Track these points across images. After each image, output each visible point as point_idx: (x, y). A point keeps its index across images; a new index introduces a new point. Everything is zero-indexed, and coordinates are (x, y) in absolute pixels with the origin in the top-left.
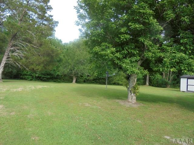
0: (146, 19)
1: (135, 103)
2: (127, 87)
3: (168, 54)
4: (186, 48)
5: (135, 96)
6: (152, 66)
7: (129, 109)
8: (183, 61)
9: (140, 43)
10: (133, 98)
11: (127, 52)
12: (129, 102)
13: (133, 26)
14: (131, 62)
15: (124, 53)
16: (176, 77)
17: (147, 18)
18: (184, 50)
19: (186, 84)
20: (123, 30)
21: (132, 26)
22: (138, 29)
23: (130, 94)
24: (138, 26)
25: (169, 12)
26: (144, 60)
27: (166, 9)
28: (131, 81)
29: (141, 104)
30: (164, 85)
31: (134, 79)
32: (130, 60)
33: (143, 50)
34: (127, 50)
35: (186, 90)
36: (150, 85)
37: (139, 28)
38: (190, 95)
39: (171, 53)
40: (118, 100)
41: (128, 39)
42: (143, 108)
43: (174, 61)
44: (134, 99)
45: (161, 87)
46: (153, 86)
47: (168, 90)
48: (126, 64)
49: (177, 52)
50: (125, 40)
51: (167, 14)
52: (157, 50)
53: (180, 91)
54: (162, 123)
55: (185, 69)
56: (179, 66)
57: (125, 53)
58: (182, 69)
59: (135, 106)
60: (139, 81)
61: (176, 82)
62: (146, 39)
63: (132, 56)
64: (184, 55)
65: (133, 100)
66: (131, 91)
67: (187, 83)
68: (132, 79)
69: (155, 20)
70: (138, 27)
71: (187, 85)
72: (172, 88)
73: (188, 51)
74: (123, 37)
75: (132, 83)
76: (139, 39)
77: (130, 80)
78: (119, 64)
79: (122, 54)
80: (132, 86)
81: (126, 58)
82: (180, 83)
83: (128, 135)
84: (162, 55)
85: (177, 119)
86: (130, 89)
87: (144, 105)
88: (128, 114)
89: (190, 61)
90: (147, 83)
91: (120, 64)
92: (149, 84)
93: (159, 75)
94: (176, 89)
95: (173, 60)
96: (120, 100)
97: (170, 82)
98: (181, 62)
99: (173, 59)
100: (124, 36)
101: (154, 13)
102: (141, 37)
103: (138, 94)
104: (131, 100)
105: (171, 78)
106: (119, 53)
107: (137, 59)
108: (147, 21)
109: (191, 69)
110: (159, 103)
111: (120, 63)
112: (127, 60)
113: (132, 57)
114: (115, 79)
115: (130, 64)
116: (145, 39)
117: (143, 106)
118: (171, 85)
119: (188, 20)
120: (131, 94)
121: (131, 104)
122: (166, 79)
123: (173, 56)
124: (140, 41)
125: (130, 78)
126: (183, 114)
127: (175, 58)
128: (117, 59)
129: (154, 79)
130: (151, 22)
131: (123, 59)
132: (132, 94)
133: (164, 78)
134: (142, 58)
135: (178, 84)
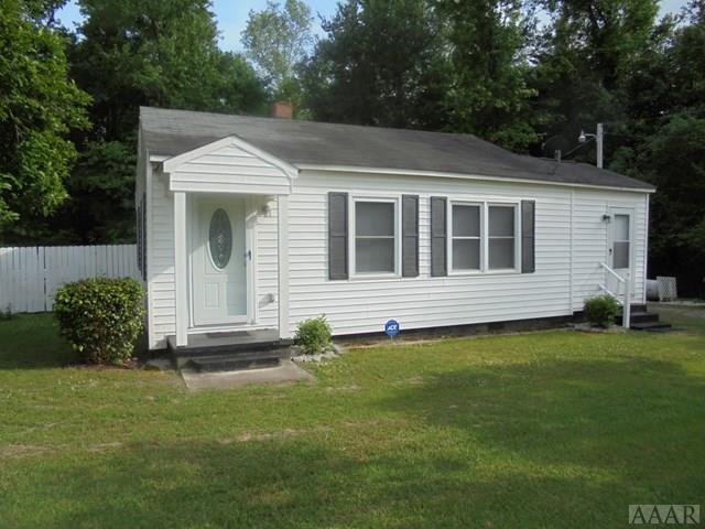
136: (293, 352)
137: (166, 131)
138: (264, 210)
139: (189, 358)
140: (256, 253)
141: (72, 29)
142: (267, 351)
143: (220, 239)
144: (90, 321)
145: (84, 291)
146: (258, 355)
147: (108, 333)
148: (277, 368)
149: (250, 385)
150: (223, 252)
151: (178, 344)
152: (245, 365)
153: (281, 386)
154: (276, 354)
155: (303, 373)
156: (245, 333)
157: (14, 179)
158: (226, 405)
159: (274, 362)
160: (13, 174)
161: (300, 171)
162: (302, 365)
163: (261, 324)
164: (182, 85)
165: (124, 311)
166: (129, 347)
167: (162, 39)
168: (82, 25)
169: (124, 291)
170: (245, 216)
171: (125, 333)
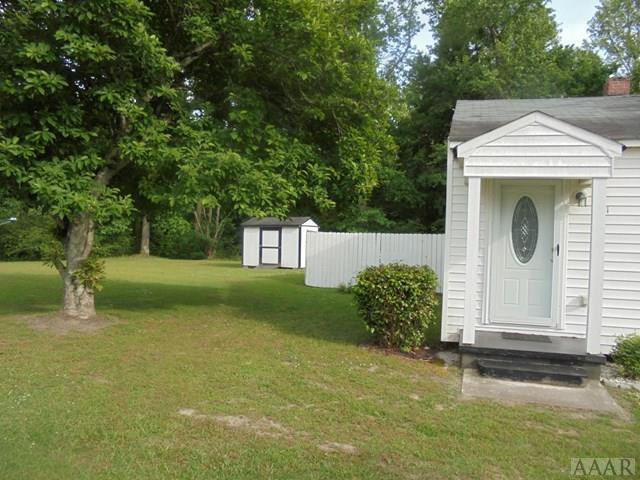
0: (123, 29)
1: (91, 320)
2: (57, 264)
3: (195, 152)
4: (245, 138)
5: (90, 293)
6: (146, 187)
7: (69, 344)
8: (238, 175)
9: (100, 107)
10: (83, 302)
11: (53, 136)
12: (68, 317)
13: (72, 45)
14: (70, 173)
15: (41, 138)
16: (233, 225)
17: (124, 23)
18: (240, 143)
19: (258, 246)
20: (31, 51)
21: (68, 42)
22: (92, 57)
23: (71, 288)
24: (91, 48)
25: (199, 20)
26: (119, 168)
27: (191, 7)
28: (74, 240)
29: (114, 320)
30: (197, 251)
31: (85, 234)
32: (64, 168)
33: (116, 135)
34: (52, 129)
35: (257, 263)
36: (154, 252)
37: (96, 55)
38: (267, 277)
39: (203, 148)
40: (25, 317)
41: (53, 90)
42: (117, 333)
43: (212, 172)
44: (86, 306)
45: (189, 257)
46: (163, 255)
47: (209, 265)
48: (49, 179)
49: (222, 147)
50: (42, 91)
51: (192, 25)
52: (162, 135)
53: (242, 266)
54: (174, 373)
55: (242, 201)
56: (226, 192)
57: (46, 138)
58: (234, 199)
59: (92, 328)
60: (116, 241)
61: (232, 240)
62: (123, 97)
63: (72, 153)
64: (238, 157)
65: (82, 307)
66: (73, 279)
67: (261, 243)
68: (76, 235)
69: (153, 37)
70: (91, 52)
71: (261, 248)
72: (222, 258)
73: (251, 148)
74: (35, 80)
75: (75, 251)
76: (99, 92)
77: (69, 239)
78: (19, 181)
79: (33, 144)
80: (79, 259)
81: (50, 160)
82: (242, 243)
83: (52, 436)
84: (176, 153)
85: (224, 349)
86: (71, 272)
87: (121, 323)
88: (58, 361)
89: (254, 178)
90: (146, 249)
91: (25, 179)
92: (151, 249)
93: (182, 221)
94: (232, 262)
95: (207, 172)
96: (35, 315)
97: (214, 240)
98: (231, 177)
99: (209, 170)
100: (38, 76)
101: (151, 14)
102: (105, 88)
103: (100, 288)
104: (77, 309)
105: (219, 227)
106: (16, 140)
107: (92, 162)
108: (126, 35)
109: (257, 200)
110: (176, 310)
111: (23, 175)
112: (55, 168)
113: (72, 158)
114: (24, 237)
115: (67, 181)
116: (119, 97)
117: (120, 326)
118: (218, 249)
119: (250, 57)
120: (76, 288)
121: (74, 322)
122: (205, 232)
123: (210, 160)
124: (102, 99)
125: (68, 234)
126: (241, 333)
127: (216, 166)
128: (11, 162)
129: (165, 233)
130: (139, 40)
131: (37, 164)
132: (80, 289)
133: (197, 228)
134: (109, 162)
135: (238, 247)
136: (608, 370)
137: (476, 120)
138: (579, 197)
139: (475, 358)
140: (565, 249)
141: (426, 52)
142: (569, 366)
143: (525, 230)
144: (381, 306)
145: (379, 276)
146: (557, 369)
147: (398, 318)
148: (579, 390)
149: (535, 405)
150: (527, 245)
151: (464, 342)
152: (536, 377)
153: (575, 416)
154: (581, 371)
155: (611, 404)
156: (546, 339)
157: (333, 171)
158: (493, 428)
159: (576, 381)
160: (334, 167)
161: (624, 148)
162: (614, 392)
163: (567, 330)
164: (518, 85)
165: (413, 300)
166: (419, 336)
167: (499, 43)
168: (433, 46)
169: (416, 280)
170: (554, 206)
171: (413, 322)
